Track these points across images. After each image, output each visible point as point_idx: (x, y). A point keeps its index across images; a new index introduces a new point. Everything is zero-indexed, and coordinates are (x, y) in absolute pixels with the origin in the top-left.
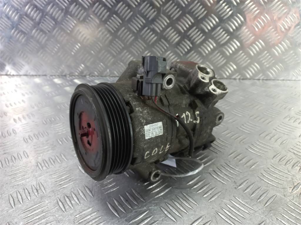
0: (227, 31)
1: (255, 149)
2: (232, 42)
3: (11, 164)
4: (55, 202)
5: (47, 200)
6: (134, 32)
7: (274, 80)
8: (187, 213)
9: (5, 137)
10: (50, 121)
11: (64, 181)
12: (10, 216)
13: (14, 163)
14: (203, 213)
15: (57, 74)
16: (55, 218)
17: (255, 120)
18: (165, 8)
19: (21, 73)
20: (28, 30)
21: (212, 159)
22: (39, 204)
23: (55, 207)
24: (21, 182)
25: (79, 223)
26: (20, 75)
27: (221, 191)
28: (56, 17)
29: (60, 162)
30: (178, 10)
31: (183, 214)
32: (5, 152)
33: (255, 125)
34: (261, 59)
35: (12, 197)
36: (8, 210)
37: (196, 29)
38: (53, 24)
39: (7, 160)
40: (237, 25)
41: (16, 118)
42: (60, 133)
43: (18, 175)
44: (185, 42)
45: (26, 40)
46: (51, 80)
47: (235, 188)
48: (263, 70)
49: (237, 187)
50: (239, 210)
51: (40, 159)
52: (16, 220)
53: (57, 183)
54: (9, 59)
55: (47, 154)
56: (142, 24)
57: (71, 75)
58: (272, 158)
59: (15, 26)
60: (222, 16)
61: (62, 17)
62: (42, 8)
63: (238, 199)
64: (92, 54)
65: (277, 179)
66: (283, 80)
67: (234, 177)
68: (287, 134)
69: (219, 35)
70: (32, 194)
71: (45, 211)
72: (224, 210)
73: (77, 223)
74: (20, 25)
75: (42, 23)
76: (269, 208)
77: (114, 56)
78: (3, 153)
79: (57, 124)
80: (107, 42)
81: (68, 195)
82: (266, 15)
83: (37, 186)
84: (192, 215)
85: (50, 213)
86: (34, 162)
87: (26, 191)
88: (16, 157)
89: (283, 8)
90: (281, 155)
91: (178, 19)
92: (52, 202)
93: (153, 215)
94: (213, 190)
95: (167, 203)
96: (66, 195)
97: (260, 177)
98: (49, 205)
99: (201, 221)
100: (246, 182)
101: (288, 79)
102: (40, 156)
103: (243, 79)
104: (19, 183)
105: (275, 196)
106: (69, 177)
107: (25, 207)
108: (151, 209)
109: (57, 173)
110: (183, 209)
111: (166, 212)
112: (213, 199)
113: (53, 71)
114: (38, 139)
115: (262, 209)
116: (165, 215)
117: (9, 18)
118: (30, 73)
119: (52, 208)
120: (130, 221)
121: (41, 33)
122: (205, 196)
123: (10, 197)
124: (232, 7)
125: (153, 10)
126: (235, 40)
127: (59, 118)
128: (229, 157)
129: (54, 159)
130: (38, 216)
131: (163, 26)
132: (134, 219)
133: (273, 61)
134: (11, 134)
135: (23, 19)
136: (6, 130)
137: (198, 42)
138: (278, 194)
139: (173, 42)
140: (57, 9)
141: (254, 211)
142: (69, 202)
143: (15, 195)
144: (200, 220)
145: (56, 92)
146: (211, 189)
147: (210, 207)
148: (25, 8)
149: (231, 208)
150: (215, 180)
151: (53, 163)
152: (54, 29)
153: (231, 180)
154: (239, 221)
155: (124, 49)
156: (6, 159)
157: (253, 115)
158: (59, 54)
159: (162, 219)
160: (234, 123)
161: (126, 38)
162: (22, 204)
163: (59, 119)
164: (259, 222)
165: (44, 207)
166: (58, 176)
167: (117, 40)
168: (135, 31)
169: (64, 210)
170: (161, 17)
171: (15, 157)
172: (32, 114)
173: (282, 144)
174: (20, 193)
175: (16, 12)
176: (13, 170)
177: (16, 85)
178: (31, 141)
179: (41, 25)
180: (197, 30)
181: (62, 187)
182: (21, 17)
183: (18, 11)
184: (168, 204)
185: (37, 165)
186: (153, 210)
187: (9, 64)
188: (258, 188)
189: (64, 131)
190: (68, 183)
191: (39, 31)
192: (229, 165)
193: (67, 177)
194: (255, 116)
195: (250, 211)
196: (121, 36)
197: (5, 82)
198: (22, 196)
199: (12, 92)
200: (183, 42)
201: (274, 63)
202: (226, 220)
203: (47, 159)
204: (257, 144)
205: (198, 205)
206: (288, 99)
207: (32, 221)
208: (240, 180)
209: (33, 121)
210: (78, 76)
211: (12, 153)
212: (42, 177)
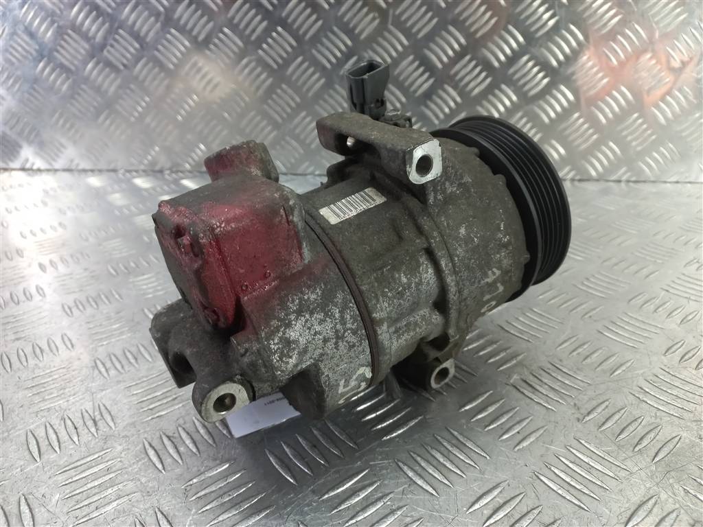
0: (545, 66)
1: (620, 332)
2: (555, 92)
3: (32, 362)
4: (138, 448)
5: (120, 445)
6: (324, 68)
7: (653, 182)
8: (464, 476)
9: (19, 303)
10: (126, 268)
11: (159, 400)
12: (29, 480)
13: (40, 361)
14: (502, 476)
15: (142, 167)
16: (139, 486)
17: (615, 267)
18: (398, 12)
19: (57, 166)
20: (76, 62)
21: (519, 355)
22: (101, 454)
23: (138, 461)
24: (56, 404)
25: (198, 498)
26: (56, 170)
27: (543, 427)
28: (142, 34)
29: (150, 360)
30: (430, 14)
31: (452, 477)
32: (18, 337)
33: (617, 280)
34: (624, 133)
35: (34, 436)
36: (23, 467)
37: (470, 61)
38: (135, 49)
39: (21, 354)
40: (567, 50)
41: (46, 262)
42: (150, 296)
43: (48, 388)
44: (445, 91)
45: (71, 88)
46: (129, 181)
47: (578, 420)
48: (628, 159)
49: (581, 417)
50: (590, 469)
51: (102, 353)
52: (43, 490)
53: (143, 405)
54: (30, 133)
55: (118, 340)
56: (343, 48)
57: (174, 169)
58: (664, 352)
59: (45, 54)
60: (533, 29)
61: (157, 33)
62: (109, 10)
63: (586, 444)
64: (225, 119)
65: (679, 400)
66: (677, 182)
67: (574, 393)
68: (695, 301)
69: (525, 75)
70: (83, 430)
71: (114, 469)
72: (553, 468)
73: (194, 498)
74: (58, 51)
75: (109, 48)
76: (664, 466)
77: (276, 126)
78: (13, 337)
79: (143, 274)
80: (261, 92)
81: (171, 434)
82: (637, 26)
83: (94, 412)
84: (475, 480)
85: (127, 473)
86: (86, 359)
87: (69, 422)
88: (45, 347)
89: (678, 10)
90: (684, 346)
91: (430, 37)
92: (132, 449)
93: (380, 480)
94: (524, 423)
95: (412, 453)
96: (165, 434)
97: (637, 395)
98: (125, 455)
99: (498, 494)
100: (603, 406)
101: (687, 180)
102: (102, 345)
103: (580, 180)
104: (52, 405)
105: (678, 438)
106: (174, 393)
107: (65, 459)
108: (375, 465)
109: (144, 384)
110: (454, 466)
111: (411, 474)
112: (525, 444)
113: (133, 160)
114: (98, 309)
115: (646, 468)
116: (409, 480)
117: (32, 35)
118: (78, 165)
119: (132, 462)
120: (324, 495)
121: (107, 70)
122: (505, 437)
123: (30, 435)
124: (557, 8)
125: (371, 16)
126: (563, 88)
127: (148, 263)
128: (558, 349)
129: (135, 353)
130: (99, 480)
131: (394, 54)
132: (333, 489)
133: (654, 137)
134: (32, 297)
135: (66, 37)
136: (21, 288)
137: (477, 91)
138: (684, 434)
139: (415, 91)
140: (146, 13)
141: (628, 473)
142: (172, 451)
143: (41, 433)
144: (496, 492)
145: (141, 206)
146: (519, 422)
147: (520, 462)
148: (70, 13)
149: (571, 465)
150: (528, 400)
151: (133, 361)
152: (138, 60)
153: (565, 400)
154: (592, 495)
155: (299, 107)
156: (20, 351)
157: (609, 259)
158: (148, 120)
159: (401, 489)
160: (566, 274)
161: (305, 83)
162: (59, 452)
163: (146, 265)
164: (642, 499)
165: (113, 459)
166: (145, 391)
167: (284, 86)
168: (328, 66)
169: (160, 466)
170: (390, 32)
171: (42, 348)
172: (82, 254)
173: (685, 321)
174: (53, 429)
175: (49, 19)
176: (36, 377)
177: (46, 192)
178: (79, 313)
179: (108, 51)
180: (473, 63)
181: (155, 414)
182: (60, 33)
183: (55, 18)
184: (414, 456)
185: (94, 365)
186: (378, 469)
187: (30, 143)
188: (633, 419)
189: (158, 291)
190: (169, 407)
191: (101, 65)
192: (560, 367)
193: (167, 392)
194: (614, 260)
195: (617, 473)
196: (294, 78)
197: (20, 185)
198: (58, 434)
199: (35, 205)
200: (441, 92)
201: (654, 140)
202: (560, 492)
203: (119, 353)
204: (623, 320)
205: (488, 458)
206: (691, 222)
207: (82, 492)
208: (588, 401)
209: (86, 269)
210: (190, 172)
211: (35, 340)
212: (108, 391)
